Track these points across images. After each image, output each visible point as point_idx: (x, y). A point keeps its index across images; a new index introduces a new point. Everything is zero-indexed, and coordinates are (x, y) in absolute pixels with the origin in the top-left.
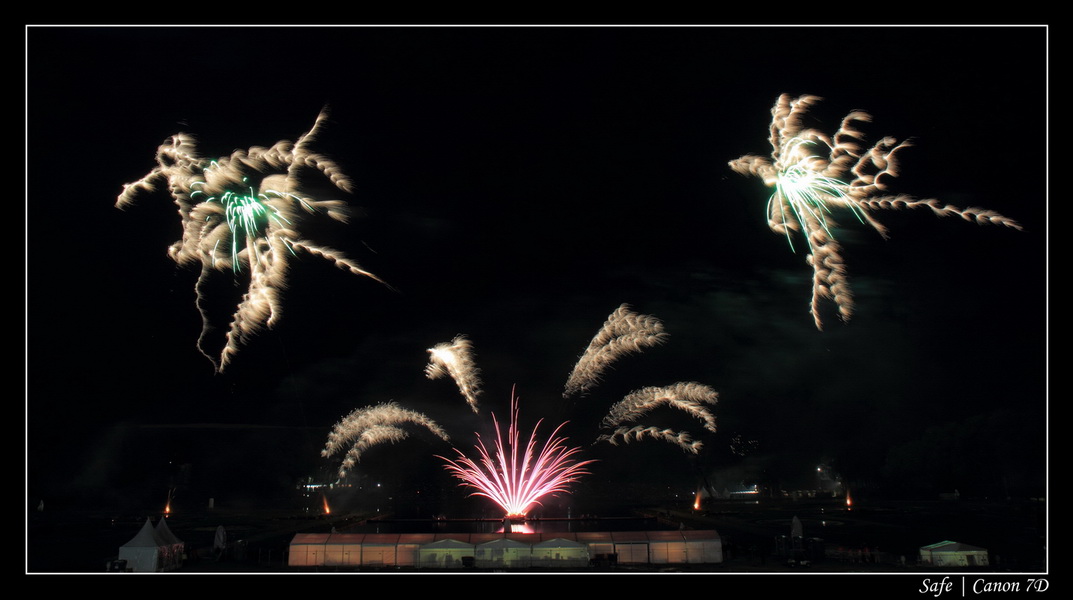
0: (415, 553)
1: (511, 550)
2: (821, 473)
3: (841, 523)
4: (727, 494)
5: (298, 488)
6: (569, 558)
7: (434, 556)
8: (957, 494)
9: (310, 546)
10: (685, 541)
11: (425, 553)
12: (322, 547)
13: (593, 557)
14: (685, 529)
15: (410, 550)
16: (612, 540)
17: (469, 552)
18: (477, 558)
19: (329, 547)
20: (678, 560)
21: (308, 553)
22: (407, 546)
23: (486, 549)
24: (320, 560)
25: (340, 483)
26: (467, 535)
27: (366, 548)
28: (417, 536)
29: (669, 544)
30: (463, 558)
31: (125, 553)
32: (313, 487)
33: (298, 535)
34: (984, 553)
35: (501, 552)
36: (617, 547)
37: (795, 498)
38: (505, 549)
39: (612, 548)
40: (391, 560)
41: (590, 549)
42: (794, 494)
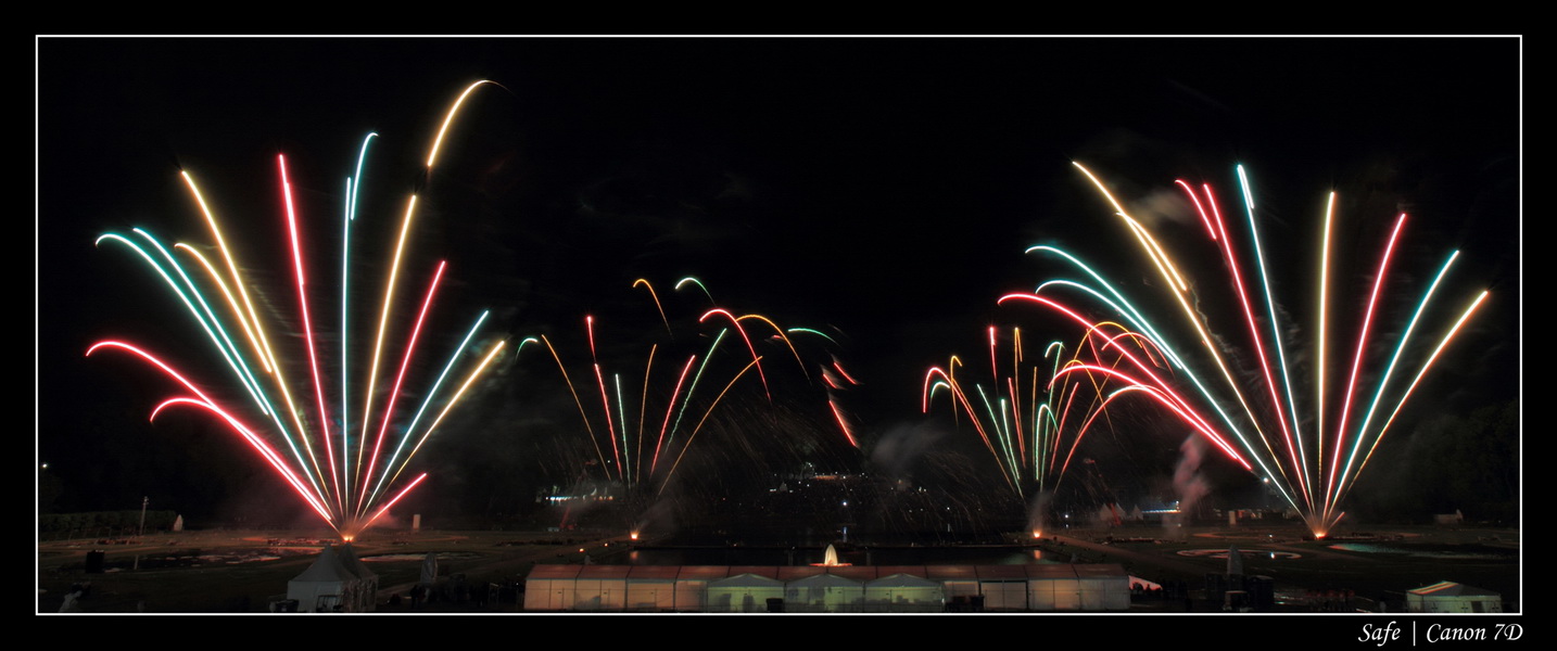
0: (702, 593)
1: (836, 590)
2: (1269, 485)
3: (1297, 556)
4: (1138, 513)
5: (538, 500)
6: (916, 600)
7: (727, 597)
8: (1459, 514)
9: (554, 581)
10: (1078, 578)
11: (716, 592)
12: (573, 581)
13: (949, 600)
14: (1080, 562)
15: (694, 589)
16: (977, 576)
17: (777, 592)
18: (787, 600)
19: (582, 583)
20: (1070, 606)
21: (553, 592)
22: (690, 580)
23: (800, 588)
24: (569, 601)
25: (598, 495)
26: (773, 569)
27: (633, 586)
28: (705, 569)
29: (1056, 581)
30: (769, 601)
31: (295, 590)
32: (559, 499)
33: (538, 566)
34: (1496, 598)
35: (820, 593)
36: (985, 586)
37: (1233, 520)
38: (826, 588)
39: (977, 589)
40: (668, 603)
41: (945, 591)
42: (1232, 514)
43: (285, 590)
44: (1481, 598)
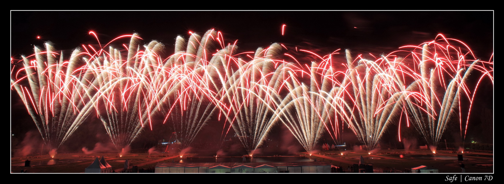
0: (206, 171)
1: (246, 169)
3: (380, 158)
4: (334, 147)
5: (159, 144)
9: (163, 168)
10: (316, 166)
11: (210, 171)
12: (169, 168)
16: (287, 165)
19: (172, 168)
21: (163, 171)
22: (203, 168)
23: (235, 169)
25: (176, 142)
27: (186, 169)
28: (207, 164)
29: (310, 167)
32: (165, 143)
33: (159, 163)
35: (242, 171)
36: (289, 168)
38: (243, 169)
39: (287, 169)
41: (278, 169)
42: (361, 146)
43: (84, 171)
44: (433, 170)
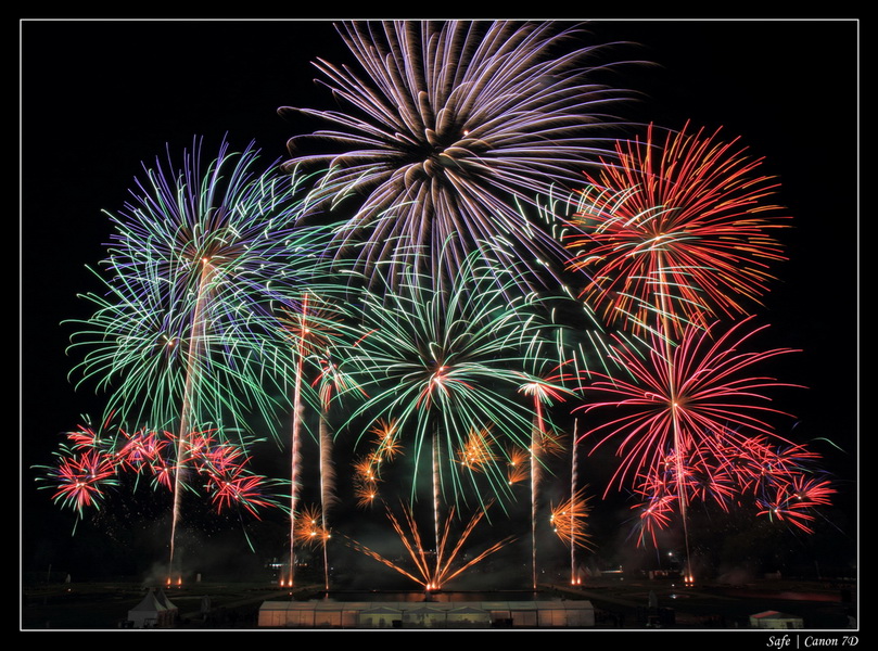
0: (356, 617)
1: (431, 615)
2: (672, 557)
3: (686, 596)
4: (599, 573)
5: (266, 566)
6: (475, 622)
7: (371, 619)
8: (779, 574)
9: (275, 613)
10: (566, 609)
11: (364, 617)
12: (284, 611)
13: (494, 621)
14: (567, 600)
15: (352, 615)
16: (509, 608)
17: (398, 617)
18: (404, 621)
19: (290, 612)
20: (561, 624)
21: (274, 617)
23: (411, 615)
24: (283, 622)
25: (299, 562)
26: (396, 604)
28: (357, 604)
29: (554, 611)
30: (393, 622)
31: (132, 615)
32: (277, 565)
33: (265, 603)
34: (800, 620)
35: (423, 617)
36: (513, 613)
37: (652, 577)
38: (425, 615)
39: (509, 615)
40: (338, 623)
41: (491, 615)
42: (651, 573)
43: (127, 615)
44: (792, 620)
